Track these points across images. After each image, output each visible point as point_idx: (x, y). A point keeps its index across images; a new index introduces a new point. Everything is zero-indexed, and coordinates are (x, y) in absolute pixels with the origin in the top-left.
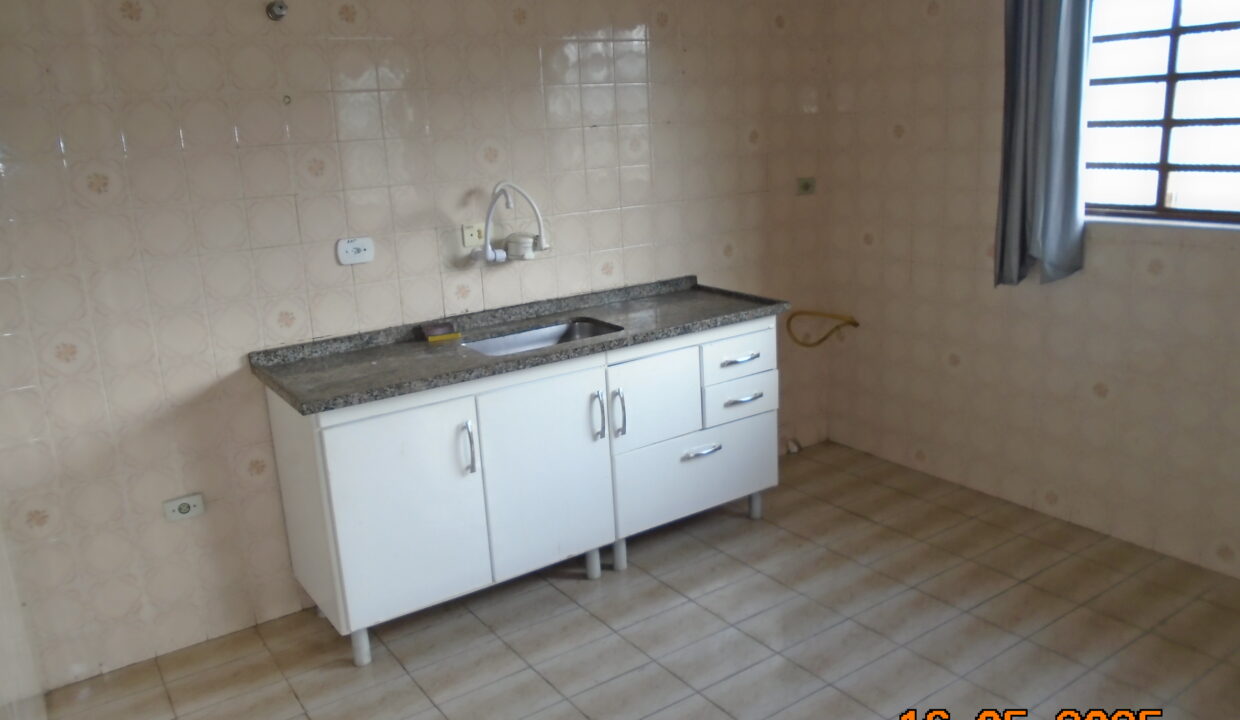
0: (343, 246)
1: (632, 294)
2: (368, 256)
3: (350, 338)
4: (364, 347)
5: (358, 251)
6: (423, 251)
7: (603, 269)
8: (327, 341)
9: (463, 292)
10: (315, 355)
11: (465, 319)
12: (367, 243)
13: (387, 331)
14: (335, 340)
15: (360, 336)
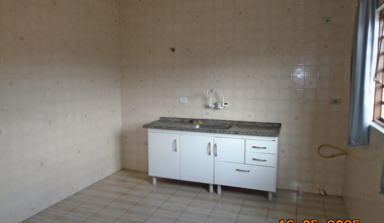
0: (181, 98)
1: (256, 124)
2: (186, 101)
3: (179, 119)
4: (182, 121)
5: (184, 100)
6: (199, 102)
7: (248, 116)
8: (175, 118)
9: (207, 114)
10: (172, 120)
11: (206, 120)
12: (186, 99)
13: (187, 119)
14: (176, 118)
15: (182, 119)
